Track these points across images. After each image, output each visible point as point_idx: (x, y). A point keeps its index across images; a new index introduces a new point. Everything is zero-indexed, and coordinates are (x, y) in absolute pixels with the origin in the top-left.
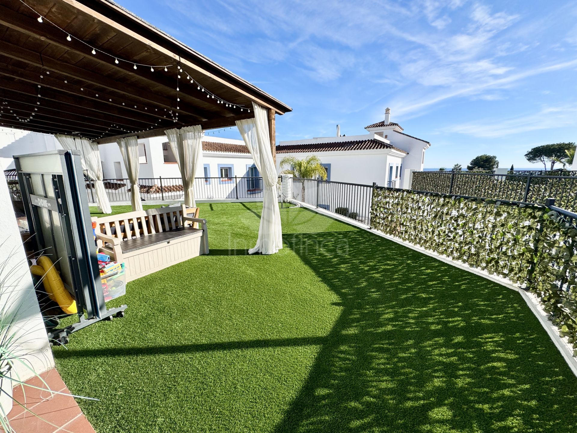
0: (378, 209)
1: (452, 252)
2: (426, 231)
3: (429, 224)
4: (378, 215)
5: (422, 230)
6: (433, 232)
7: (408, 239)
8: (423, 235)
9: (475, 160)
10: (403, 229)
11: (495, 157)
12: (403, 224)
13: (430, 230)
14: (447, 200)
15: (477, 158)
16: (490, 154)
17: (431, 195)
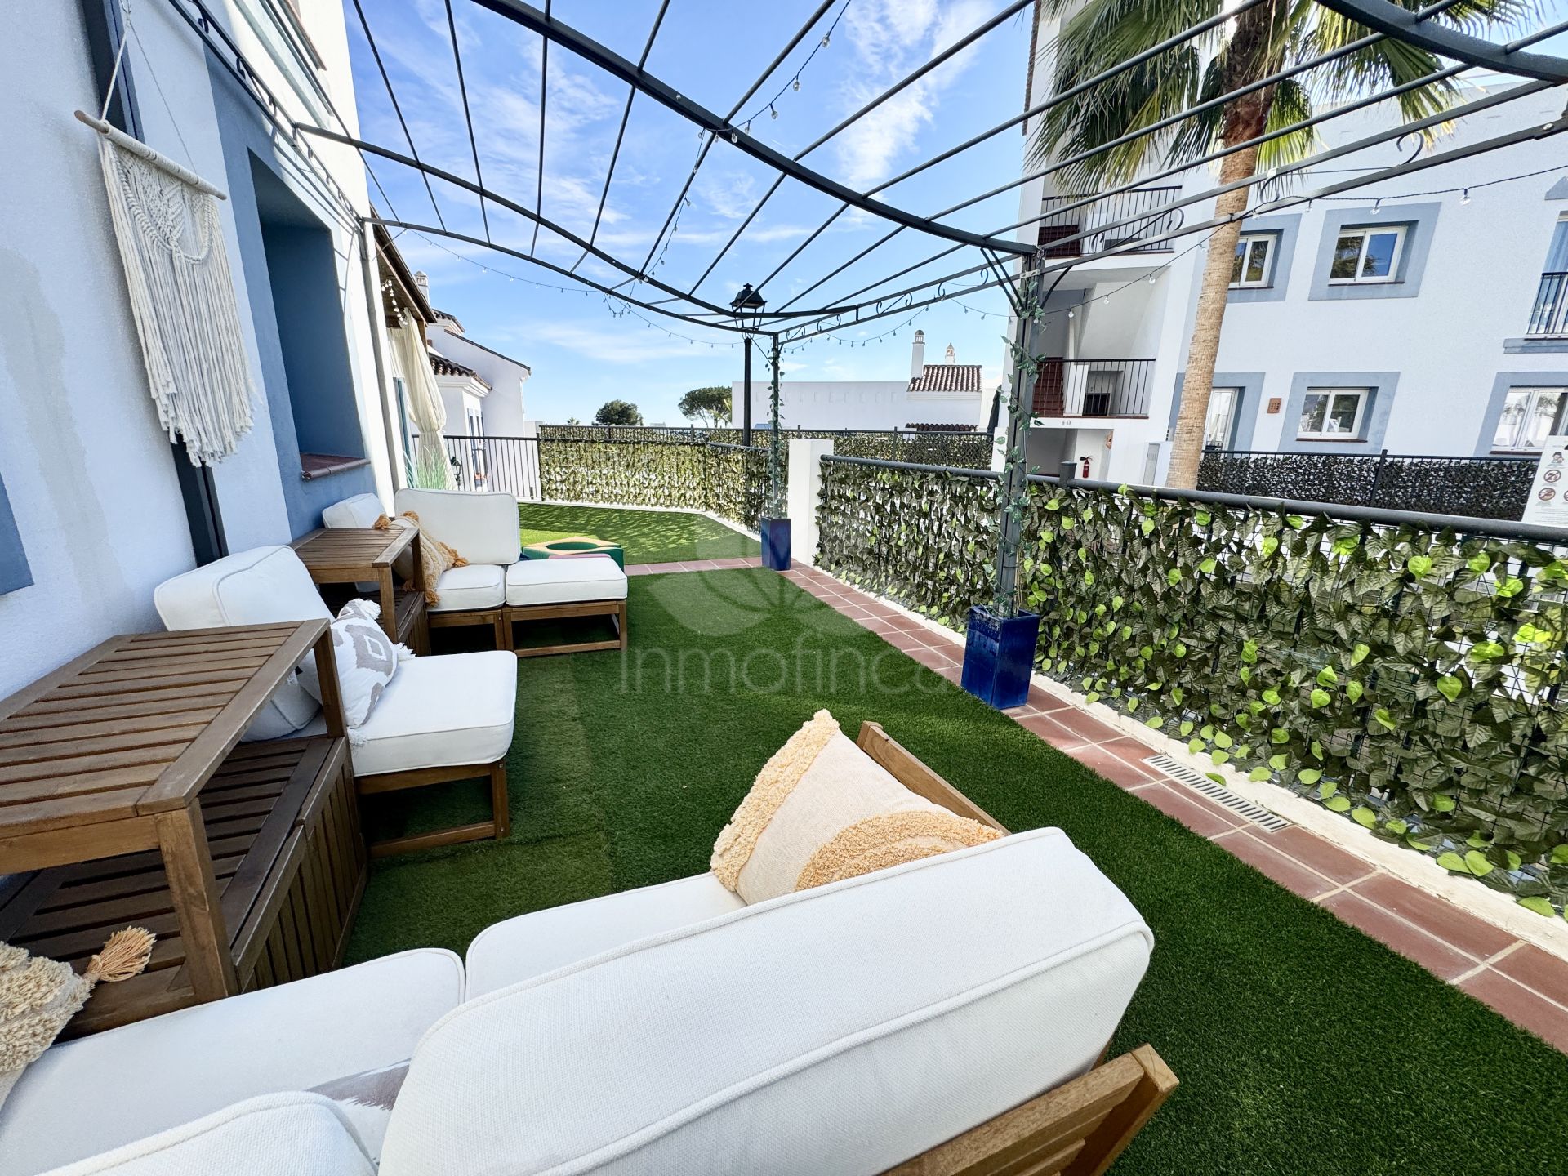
0: (551, 470)
1: (649, 499)
2: (621, 484)
3: (623, 476)
4: (553, 478)
5: (616, 484)
6: (628, 484)
7: (602, 500)
8: (617, 490)
9: (602, 410)
10: (592, 489)
11: (635, 406)
12: (592, 483)
13: (625, 482)
14: (636, 446)
15: (606, 407)
16: (627, 400)
17: (620, 442)
